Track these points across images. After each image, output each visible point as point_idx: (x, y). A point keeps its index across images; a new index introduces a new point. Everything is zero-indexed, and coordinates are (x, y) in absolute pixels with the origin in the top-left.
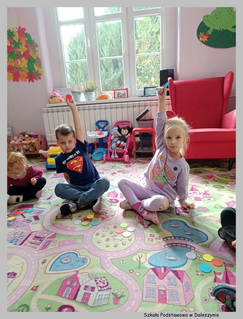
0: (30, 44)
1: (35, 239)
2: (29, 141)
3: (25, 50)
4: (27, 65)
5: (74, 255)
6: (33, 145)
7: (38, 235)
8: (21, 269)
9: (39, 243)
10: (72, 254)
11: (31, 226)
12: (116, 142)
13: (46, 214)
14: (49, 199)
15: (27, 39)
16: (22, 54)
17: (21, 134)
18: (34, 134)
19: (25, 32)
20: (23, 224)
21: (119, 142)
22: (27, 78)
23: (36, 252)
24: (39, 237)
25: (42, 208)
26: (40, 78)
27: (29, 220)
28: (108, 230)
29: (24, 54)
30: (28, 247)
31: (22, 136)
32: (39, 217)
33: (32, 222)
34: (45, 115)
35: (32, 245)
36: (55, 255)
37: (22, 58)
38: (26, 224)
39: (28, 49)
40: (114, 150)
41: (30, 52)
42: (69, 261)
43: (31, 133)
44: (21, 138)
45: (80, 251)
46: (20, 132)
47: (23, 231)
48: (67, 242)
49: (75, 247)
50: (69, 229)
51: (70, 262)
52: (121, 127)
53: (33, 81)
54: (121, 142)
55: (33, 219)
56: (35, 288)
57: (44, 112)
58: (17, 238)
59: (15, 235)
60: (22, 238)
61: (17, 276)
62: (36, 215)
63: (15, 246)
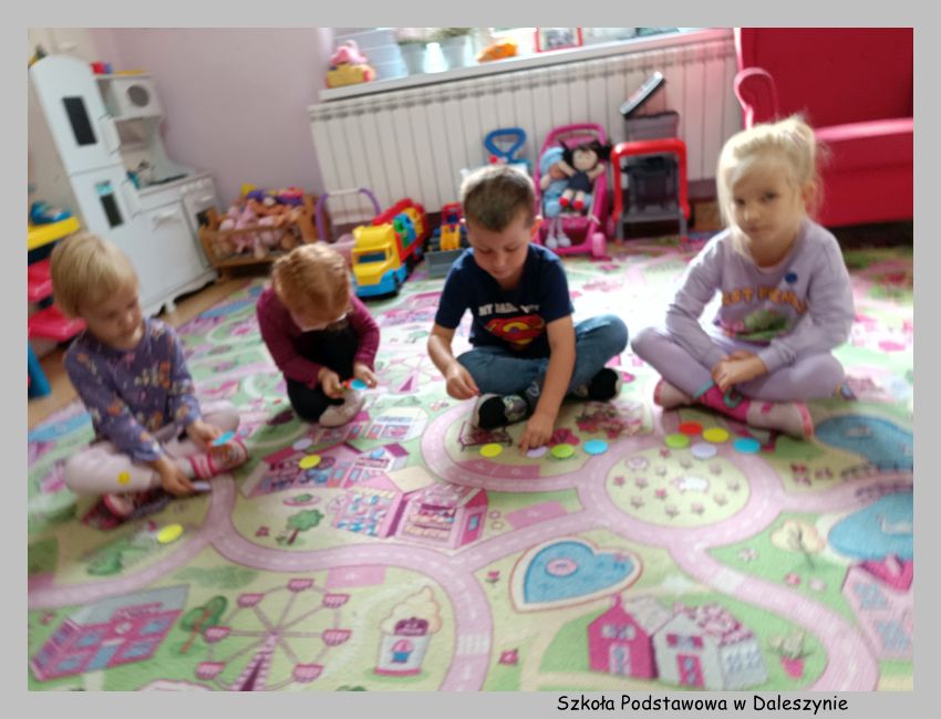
1: (425, 514)
2: (281, 219)
5: (578, 549)
6: (290, 231)
7: (429, 501)
8: (431, 605)
9: (447, 523)
10: (569, 547)
11: (393, 476)
12: (559, 195)
13: (422, 436)
14: (407, 387)
17: (249, 196)
18: (291, 193)
20: (363, 473)
21: (567, 195)
23: (451, 553)
24: (436, 508)
25: (400, 419)
27: (378, 460)
28: (644, 464)
30: (416, 540)
31: (256, 204)
32: (406, 446)
33: (390, 465)
34: (318, 129)
35: (426, 532)
36: (518, 555)
38: (374, 472)
40: (554, 220)
42: (572, 569)
43: (282, 192)
44: (252, 209)
45: (593, 535)
46: (247, 189)
47: (376, 493)
48: (536, 514)
49: (566, 525)
50: (516, 472)
51: (577, 571)
52: (569, 143)
54: (575, 195)
55: (387, 455)
56: (508, 657)
57: (314, 119)
58: (367, 516)
59: (356, 508)
60: (382, 513)
61: (431, 627)
62: (391, 441)
63: (376, 540)
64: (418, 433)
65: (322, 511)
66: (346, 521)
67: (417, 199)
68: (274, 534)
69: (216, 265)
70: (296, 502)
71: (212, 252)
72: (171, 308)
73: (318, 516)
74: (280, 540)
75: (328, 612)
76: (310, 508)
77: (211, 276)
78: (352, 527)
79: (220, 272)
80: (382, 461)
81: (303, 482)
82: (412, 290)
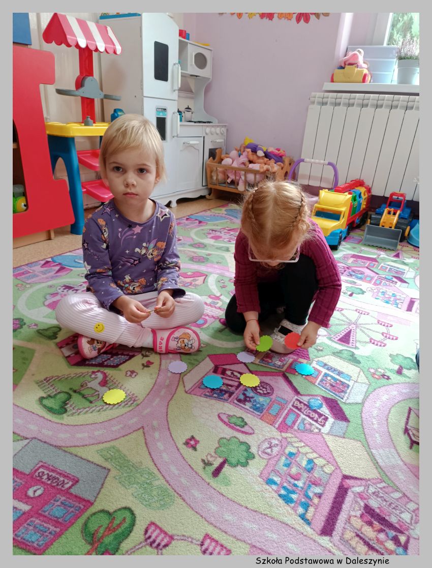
1: (370, 524)
2: (265, 167)
13: (363, 403)
14: (346, 339)
17: (247, 147)
24: (383, 520)
25: (340, 373)
27: (315, 411)
31: (250, 153)
32: (345, 409)
33: (328, 425)
34: (314, 109)
38: (311, 425)
43: (271, 149)
44: (247, 157)
46: (248, 141)
55: (325, 410)
57: (313, 103)
58: (300, 484)
59: (288, 465)
60: (318, 490)
62: (330, 395)
63: (308, 529)
64: (359, 399)
65: (254, 450)
66: (276, 479)
67: (368, 182)
68: (202, 452)
69: (210, 186)
70: (231, 423)
71: (211, 177)
72: (174, 205)
73: (249, 454)
74: (206, 464)
76: (242, 437)
77: (204, 193)
78: (283, 492)
79: (211, 191)
80: (320, 415)
81: (239, 401)
82: (348, 249)
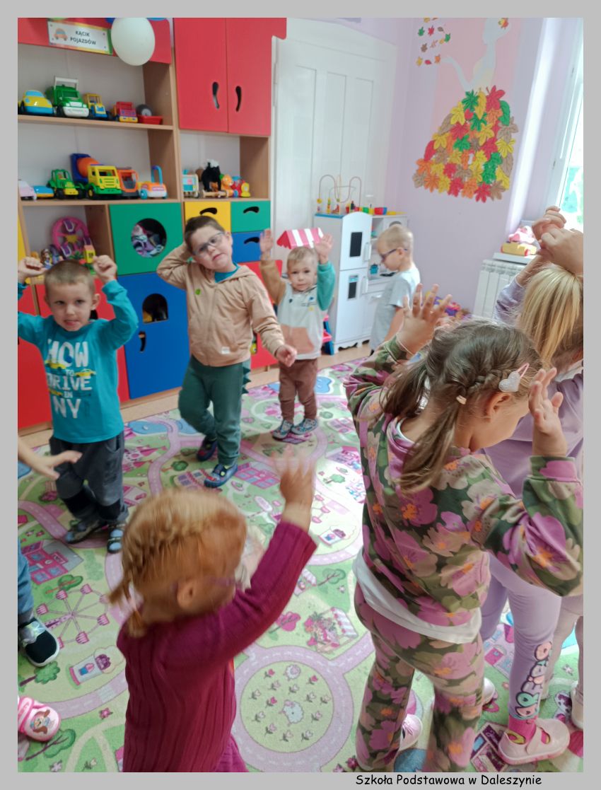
0: (504, 125)
3: (489, 137)
4: (483, 167)
15: (501, 113)
16: (481, 143)
19: (501, 99)
22: (475, 192)
26: (500, 197)
29: (486, 143)
37: (479, 150)
39: (496, 135)
41: (498, 141)
53: (484, 200)
61: (345, 537)
66: (351, 488)
68: (325, 476)
70: (341, 470)
73: (343, 480)
74: (325, 480)
75: (320, 512)
